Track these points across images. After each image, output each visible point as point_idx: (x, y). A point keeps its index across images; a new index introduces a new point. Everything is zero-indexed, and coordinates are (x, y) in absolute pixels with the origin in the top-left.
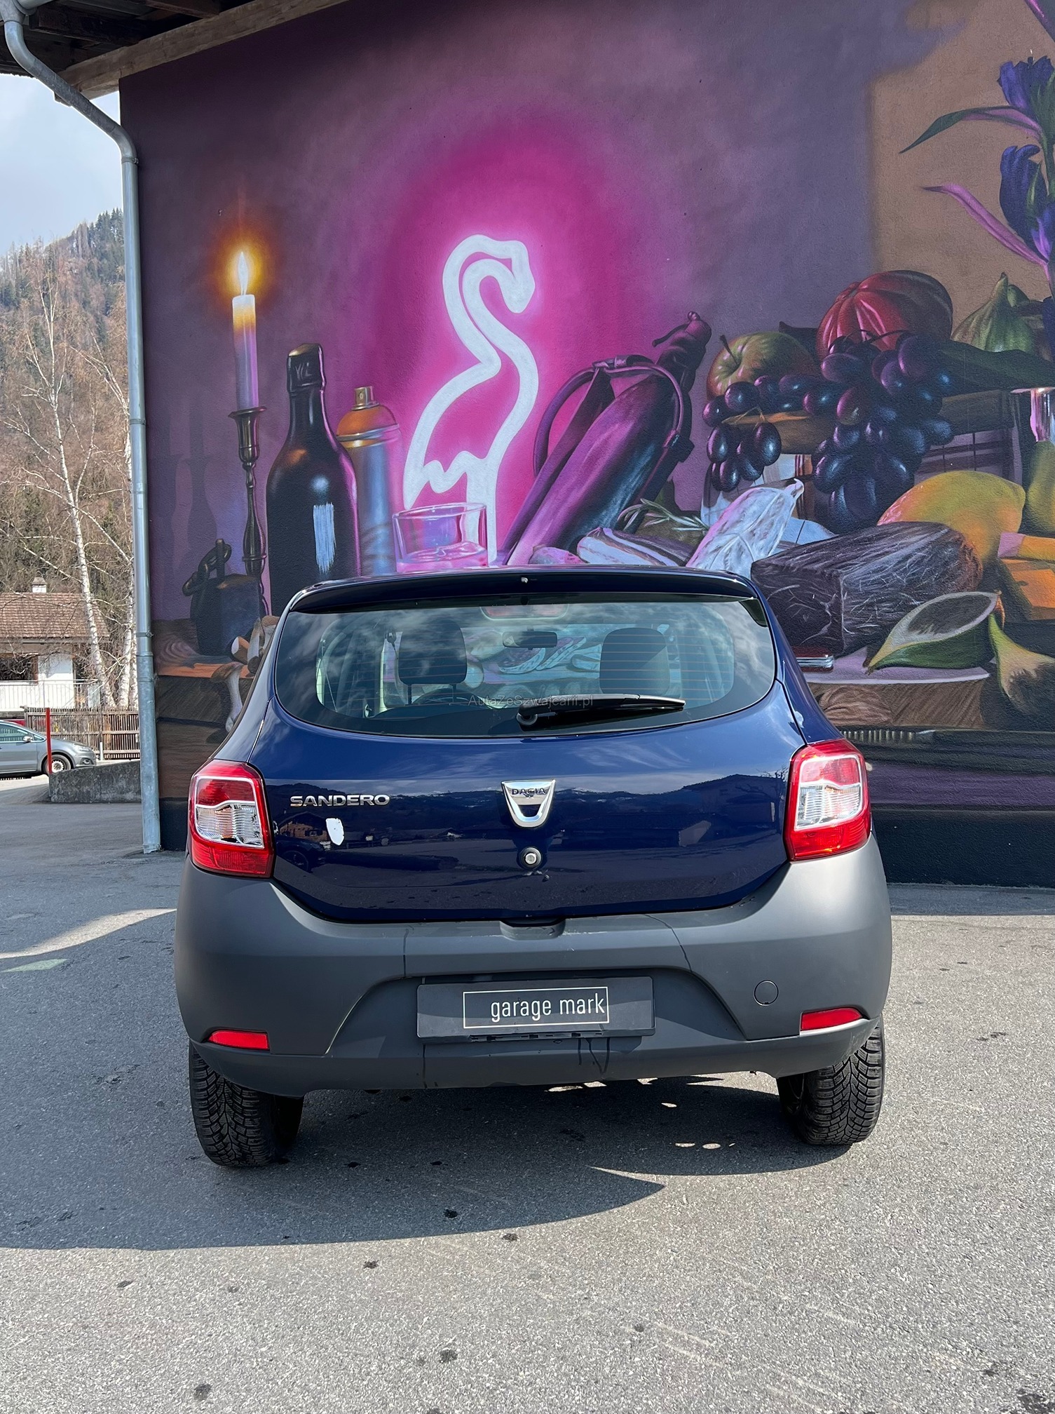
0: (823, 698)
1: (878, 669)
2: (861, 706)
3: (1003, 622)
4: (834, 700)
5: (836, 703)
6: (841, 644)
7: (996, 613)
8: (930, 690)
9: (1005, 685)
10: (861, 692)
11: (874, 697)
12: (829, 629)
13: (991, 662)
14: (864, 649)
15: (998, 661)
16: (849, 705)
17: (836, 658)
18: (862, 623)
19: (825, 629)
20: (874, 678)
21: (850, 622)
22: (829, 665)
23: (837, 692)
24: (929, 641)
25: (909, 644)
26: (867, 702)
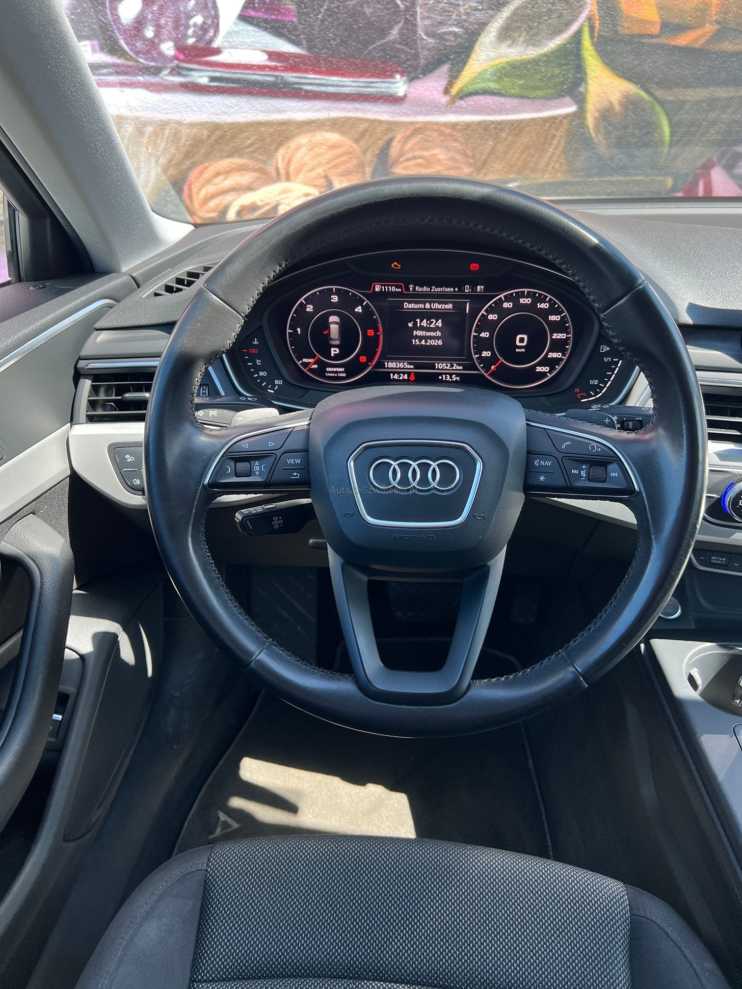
0: (395, 144)
1: (461, 98)
2: (440, 153)
3: (596, 35)
4: (409, 146)
5: (412, 150)
6: (416, 56)
7: (590, 19)
8: (518, 127)
9: (590, 121)
10: (441, 133)
11: (456, 140)
12: (401, 34)
13: (581, 89)
14: (445, 68)
15: (586, 89)
16: (426, 154)
17: (411, 80)
18: (441, 23)
19: (395, 32)
20: (455, 112)
21: (427, 22)
22: (401, 93)
23: (412, 135)
24: (518, 58)
25: (497, 62)
26: (448, 149)
